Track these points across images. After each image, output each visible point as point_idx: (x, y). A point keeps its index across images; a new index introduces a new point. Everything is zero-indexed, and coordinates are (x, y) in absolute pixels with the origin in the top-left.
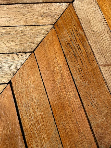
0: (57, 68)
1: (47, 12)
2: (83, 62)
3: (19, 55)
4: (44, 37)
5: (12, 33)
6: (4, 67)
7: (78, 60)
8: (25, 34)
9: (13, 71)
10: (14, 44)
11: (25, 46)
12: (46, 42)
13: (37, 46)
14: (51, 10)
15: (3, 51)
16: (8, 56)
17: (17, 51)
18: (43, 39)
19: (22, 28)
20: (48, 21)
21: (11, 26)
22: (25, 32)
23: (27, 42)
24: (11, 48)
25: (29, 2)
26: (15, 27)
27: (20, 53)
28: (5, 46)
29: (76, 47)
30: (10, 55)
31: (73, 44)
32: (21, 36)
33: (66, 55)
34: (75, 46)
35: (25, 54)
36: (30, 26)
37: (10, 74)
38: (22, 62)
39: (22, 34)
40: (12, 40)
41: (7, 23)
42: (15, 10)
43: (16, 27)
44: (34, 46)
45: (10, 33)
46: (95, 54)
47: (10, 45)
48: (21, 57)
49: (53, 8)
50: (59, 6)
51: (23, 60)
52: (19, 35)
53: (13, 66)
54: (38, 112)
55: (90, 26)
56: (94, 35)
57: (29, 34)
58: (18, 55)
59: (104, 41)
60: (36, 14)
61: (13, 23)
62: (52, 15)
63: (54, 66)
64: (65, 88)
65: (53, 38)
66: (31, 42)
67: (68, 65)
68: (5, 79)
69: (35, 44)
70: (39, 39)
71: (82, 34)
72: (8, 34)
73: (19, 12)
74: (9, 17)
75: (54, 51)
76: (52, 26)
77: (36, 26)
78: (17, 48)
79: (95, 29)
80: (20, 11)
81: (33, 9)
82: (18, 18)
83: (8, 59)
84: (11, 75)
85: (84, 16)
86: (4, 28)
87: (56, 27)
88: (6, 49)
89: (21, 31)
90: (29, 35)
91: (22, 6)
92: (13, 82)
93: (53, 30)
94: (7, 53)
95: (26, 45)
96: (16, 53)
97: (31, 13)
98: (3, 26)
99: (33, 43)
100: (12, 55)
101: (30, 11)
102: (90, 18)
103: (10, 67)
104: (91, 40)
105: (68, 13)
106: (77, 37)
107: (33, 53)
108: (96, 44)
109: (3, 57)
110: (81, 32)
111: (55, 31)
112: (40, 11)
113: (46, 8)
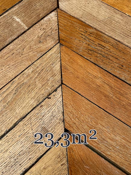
0: (99, 82)
1: (42, 35)
2: (118, 57)
3: (52, 98)
4: (60, 62)
5: (25, 81)
6: (46, 121)
7: (111, 58)
8: (40, 73)
9: (59, 118)
10: (36, 90)
11: (49, 84)
12: (66, 65)
13: (60, 75)
14: (44, 30)
15: (32, 105)
16: (41, 107)
17: (46, 95)
18: (61, 64)
19: (30, 69)
20: (50, 43)
21: (18, 75)
22: (38, 70)
23: (48, 79)
24: (37, 96)
25: (15, 37)
26: (22, 73)
27: (50, 94)
28: (30, 99)
29: (98, 48)
30: (43, 104)
31: (93, 47)
32: (37, 78)
33: (96, 63)
34: (96, 47)
35: (56, 91)
36: (37, 60)
37: (59, 123)
38: (59, 102)
39: (37, 74)
40: (31, 88)
41: (11, 75)
42: (7, 56)
43: (24, 72)
44: (58, 77)
45: (23, 83)
46: (122, 41)
47: (33, 94)
48: (55, 98)
49: (44, 26)
50: (49, 20)
51: (59, 100)
52: (34, 78)
53: (55, 113)
54: (118, 138)
55: (94, 18)
56: (105, 24)
57: (42, 69)
58: (50, 98)
59: (120, 23)
60: (33, 44)
61: (17, 70)
62: (50, 34)
63: (93, 82)
64: (122, 95)
65: (69, 56)
66: (52, 75)
67: (106, 71)
68: (58, 131)
69: (58, 75)
70: (57, 67)
71: (93, 30)
72: (21, 85)
73: (14, 55)
74: (8, 66)
75: (82, 67)
76: (59, 44)
77: (44, 56)
78: (43, 92)
79: (101, 18)
80: (13, 53)
81: (25, 42)
82: (18, 61)
83: (44, 110)
84: (61, 123)
85: (81, 13)
86: (11, 82)
87: (63, 42)
88: (33, 102)
89: (32, 72)
90: (44, 71)
91: (11, 46)
92: (68, 128)
93: (64, 48)
94: (37, 106)
95: (49, 82)
96: (46, 98)
97: (27, 47)
98: (10, 81)
99: (54, 75)
100: (45, 103)
101: (25, 46)
102: (88, 10)
103: (52, 116)
105: (63, 22)
106: (92, 38)
107: (62, 85)
108: (113, 31)
109: (37, 112)
110: (91, 30)
111: (65, 48)
112: (34, 39)
113: (37, 31)
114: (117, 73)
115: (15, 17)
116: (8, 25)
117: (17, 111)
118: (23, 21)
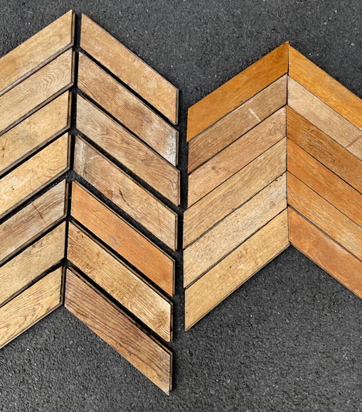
0: (315, 171)
1: (273, 128)
2: (332, 153)
4: (286, 153)
5: (258, 166)
6: (274, 197)
7: (327, 154)
8: (270, 160)
9: (283, 196)
10: (266, 174)
11: (277, 170)
12: (291, 155)
13: (286, 163)
14: (275, 124)
15: (263, 185)
16: (270, 187)
17: (274, 178)
18: (287, 155)
19: (262, 156)
20: (279, 136)
22: (268, 158)
23: (276, 166)
24: (267, 178)
25: (250, 128)
27: (277, 178)
28: (261, 180)
29: (317, 144)
30: (271, 184)
31: (313, 142)
32: (267, 164)
33: (315, 156)
35: (282, 176)
36: (268, 149)
38: (284, 184)
39: (267, 162)
40: (262, 172)
41: (247, 160)
42: (244, 144)
43: (257, 159)
44: (284, 165)
45: (256, 167)
46: (336, 140)
47: (264, 176)
48: (281, 181)
49: (274, 121)
50: (279, 115)
51: (284, 182)
52: (265, 164)
53: (281, 192)
54: (324, 213)
55: (317, 118)
56: (325, 123)
57: (272, 158)
58: (277, 181)
59: (337, 124)
60: (265, 135)
61: (251, 156)
62: (279, 128)
63: (311, 172)
64: (331, 183)
65: (294, 148)
67: (322, 163)
68: (282, 205)
69: (284, 163)
70: (284, 157)
71: (315, 128)
72: (255, 169)
74: (245, 153)
75: (303, 159)
76: (286, 138)
77: (273, 147)
78: (272, 175)
79: (322, 118)
80: (249, 142)
81: (258, 132)
82: (253, 149)
83: (272, 189)
84: (284, 199)
85: (306, 112)
87: (289, 137)
88: (264, 182)
89: (264, 159)
91: (247, 136)
92: (290, 203)
93: (290, 141)
94: (268, 185)
95: (277, 168)
96: (274, 180)
97: (260, 137)
98: (246, 164)
99: (280, 163)
100: (273, 184)
101: (258, 136)
102: (312, 109)
103: (278, 194)
104: (325, 130)
105: (291, 118)
106: (313, 135)
107: (287, 172)
108: (331, 131)
109: (267, 190)
110: (313, 128)
112: (266, 131)
113: (269, 125)
114: (330, 166)
115: (250, 110)
116: (244, 117)
117: (252, 188)
118: (257, 114)
